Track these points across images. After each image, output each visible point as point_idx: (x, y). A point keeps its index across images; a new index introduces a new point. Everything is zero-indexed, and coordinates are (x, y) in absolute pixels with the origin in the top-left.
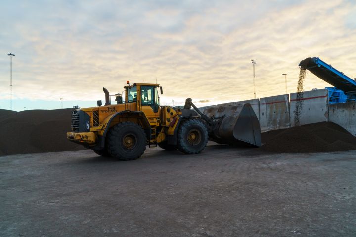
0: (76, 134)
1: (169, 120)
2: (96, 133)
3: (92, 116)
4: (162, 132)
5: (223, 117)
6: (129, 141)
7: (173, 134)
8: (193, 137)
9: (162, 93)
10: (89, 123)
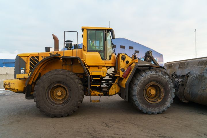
1: (123, 70)
3: (28, 62)
4: (116, 84)
5: (187, 76)
6: (59, 94)
7: (125, 87)
8: (153, 92)
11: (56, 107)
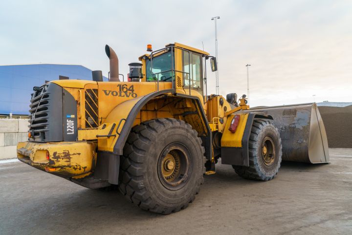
0: (37, 147)
1: (222, 121)
2: (94, 143)
3: (83, 101)
6: (171, 165)
7: (240, 146)
9: (215, 69)
10: (75, 120)
11: (174, 192)
